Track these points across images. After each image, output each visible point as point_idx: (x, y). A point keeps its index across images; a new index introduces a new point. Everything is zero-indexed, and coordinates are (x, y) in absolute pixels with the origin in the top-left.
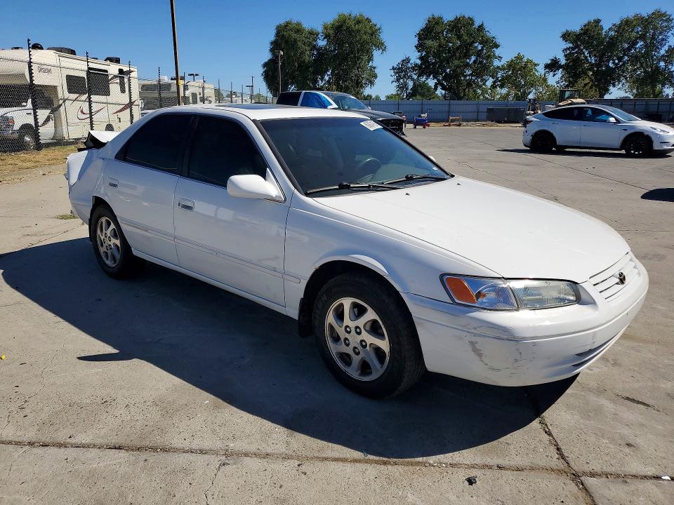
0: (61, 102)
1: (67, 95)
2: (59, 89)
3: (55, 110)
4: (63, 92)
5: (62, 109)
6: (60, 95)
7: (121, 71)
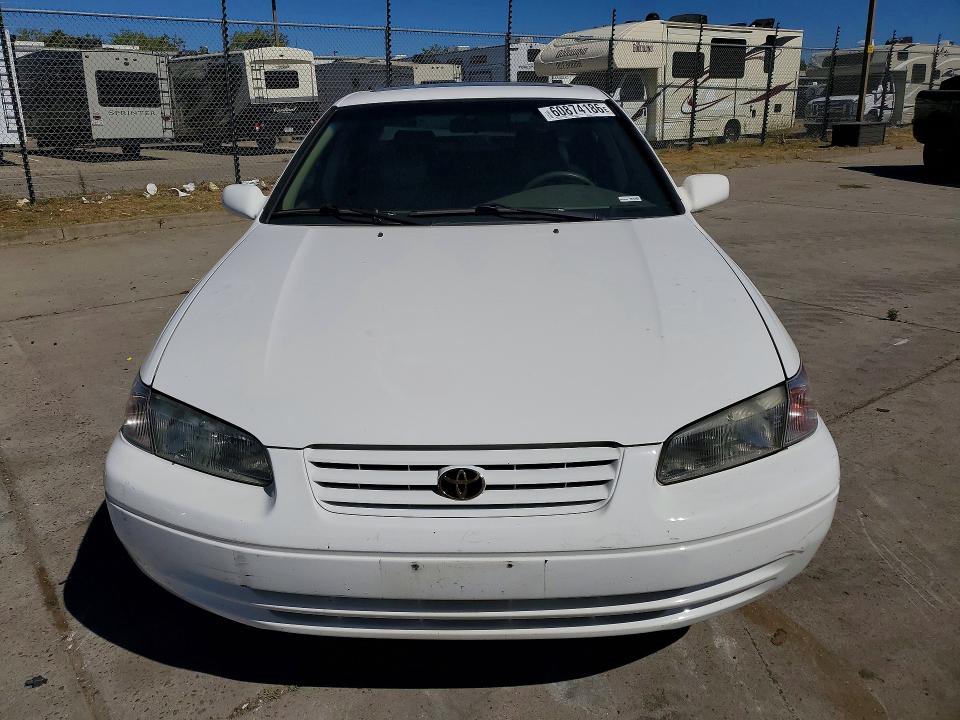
0: (659, 90)
1: (670, 80)
2: (660, 73)
3: (650, 102)
4: (665, 75)
5: (659, 99)
6: (660, 81)
7: (771, 40)
